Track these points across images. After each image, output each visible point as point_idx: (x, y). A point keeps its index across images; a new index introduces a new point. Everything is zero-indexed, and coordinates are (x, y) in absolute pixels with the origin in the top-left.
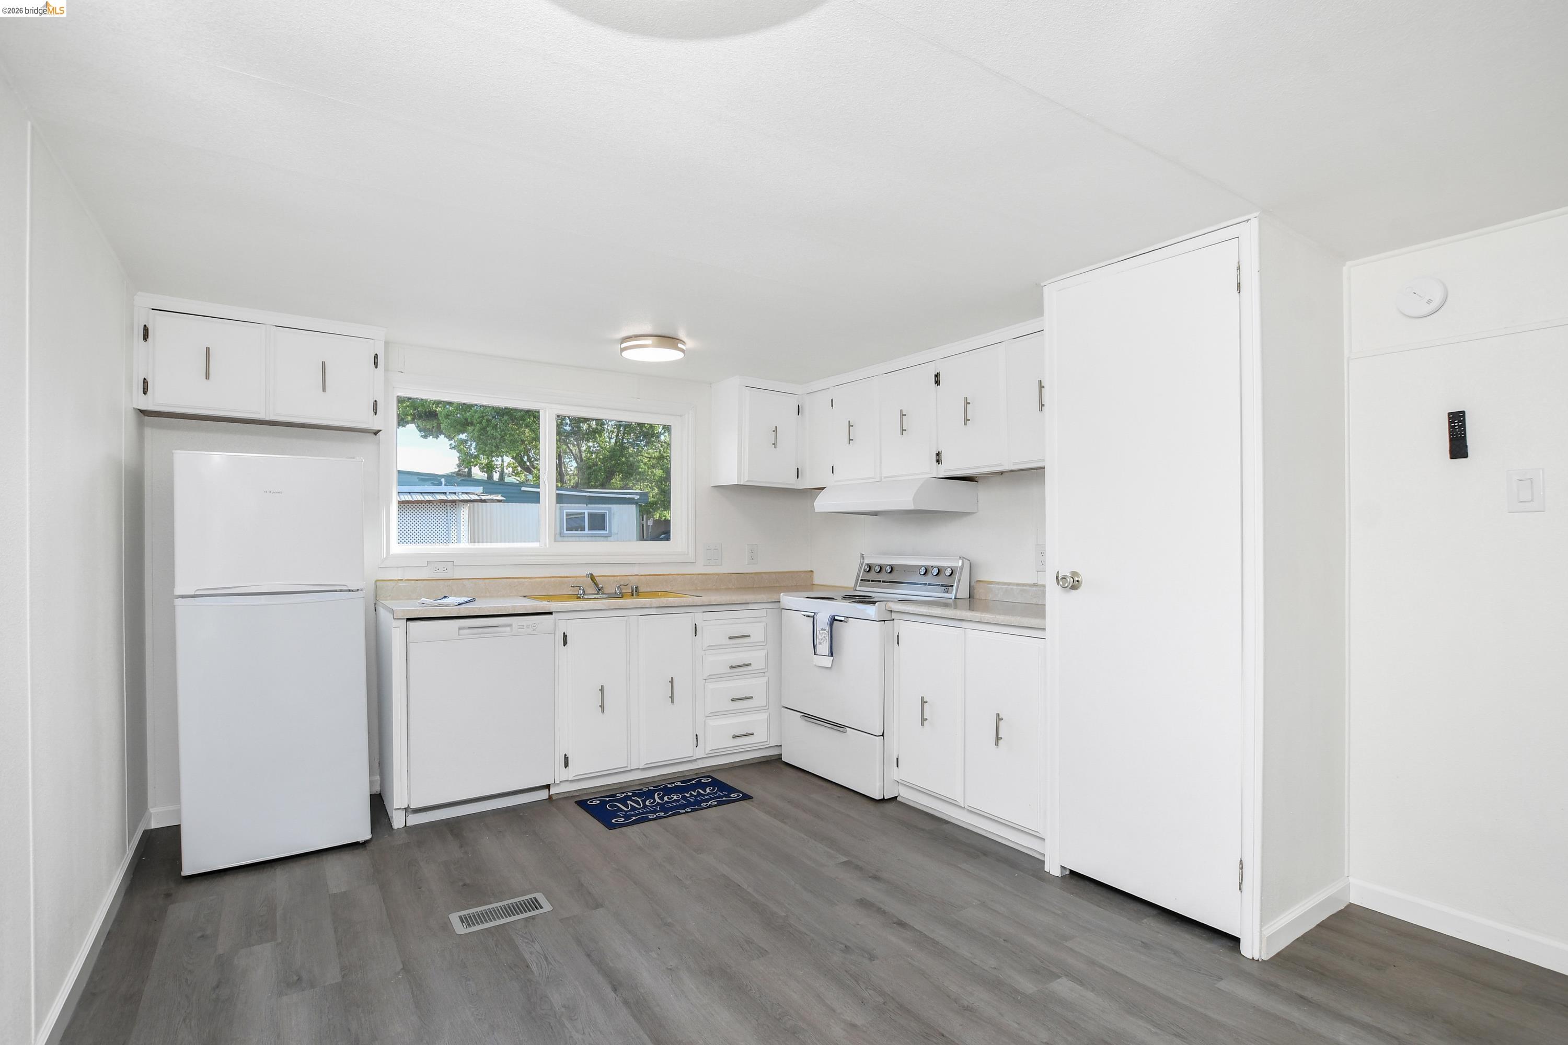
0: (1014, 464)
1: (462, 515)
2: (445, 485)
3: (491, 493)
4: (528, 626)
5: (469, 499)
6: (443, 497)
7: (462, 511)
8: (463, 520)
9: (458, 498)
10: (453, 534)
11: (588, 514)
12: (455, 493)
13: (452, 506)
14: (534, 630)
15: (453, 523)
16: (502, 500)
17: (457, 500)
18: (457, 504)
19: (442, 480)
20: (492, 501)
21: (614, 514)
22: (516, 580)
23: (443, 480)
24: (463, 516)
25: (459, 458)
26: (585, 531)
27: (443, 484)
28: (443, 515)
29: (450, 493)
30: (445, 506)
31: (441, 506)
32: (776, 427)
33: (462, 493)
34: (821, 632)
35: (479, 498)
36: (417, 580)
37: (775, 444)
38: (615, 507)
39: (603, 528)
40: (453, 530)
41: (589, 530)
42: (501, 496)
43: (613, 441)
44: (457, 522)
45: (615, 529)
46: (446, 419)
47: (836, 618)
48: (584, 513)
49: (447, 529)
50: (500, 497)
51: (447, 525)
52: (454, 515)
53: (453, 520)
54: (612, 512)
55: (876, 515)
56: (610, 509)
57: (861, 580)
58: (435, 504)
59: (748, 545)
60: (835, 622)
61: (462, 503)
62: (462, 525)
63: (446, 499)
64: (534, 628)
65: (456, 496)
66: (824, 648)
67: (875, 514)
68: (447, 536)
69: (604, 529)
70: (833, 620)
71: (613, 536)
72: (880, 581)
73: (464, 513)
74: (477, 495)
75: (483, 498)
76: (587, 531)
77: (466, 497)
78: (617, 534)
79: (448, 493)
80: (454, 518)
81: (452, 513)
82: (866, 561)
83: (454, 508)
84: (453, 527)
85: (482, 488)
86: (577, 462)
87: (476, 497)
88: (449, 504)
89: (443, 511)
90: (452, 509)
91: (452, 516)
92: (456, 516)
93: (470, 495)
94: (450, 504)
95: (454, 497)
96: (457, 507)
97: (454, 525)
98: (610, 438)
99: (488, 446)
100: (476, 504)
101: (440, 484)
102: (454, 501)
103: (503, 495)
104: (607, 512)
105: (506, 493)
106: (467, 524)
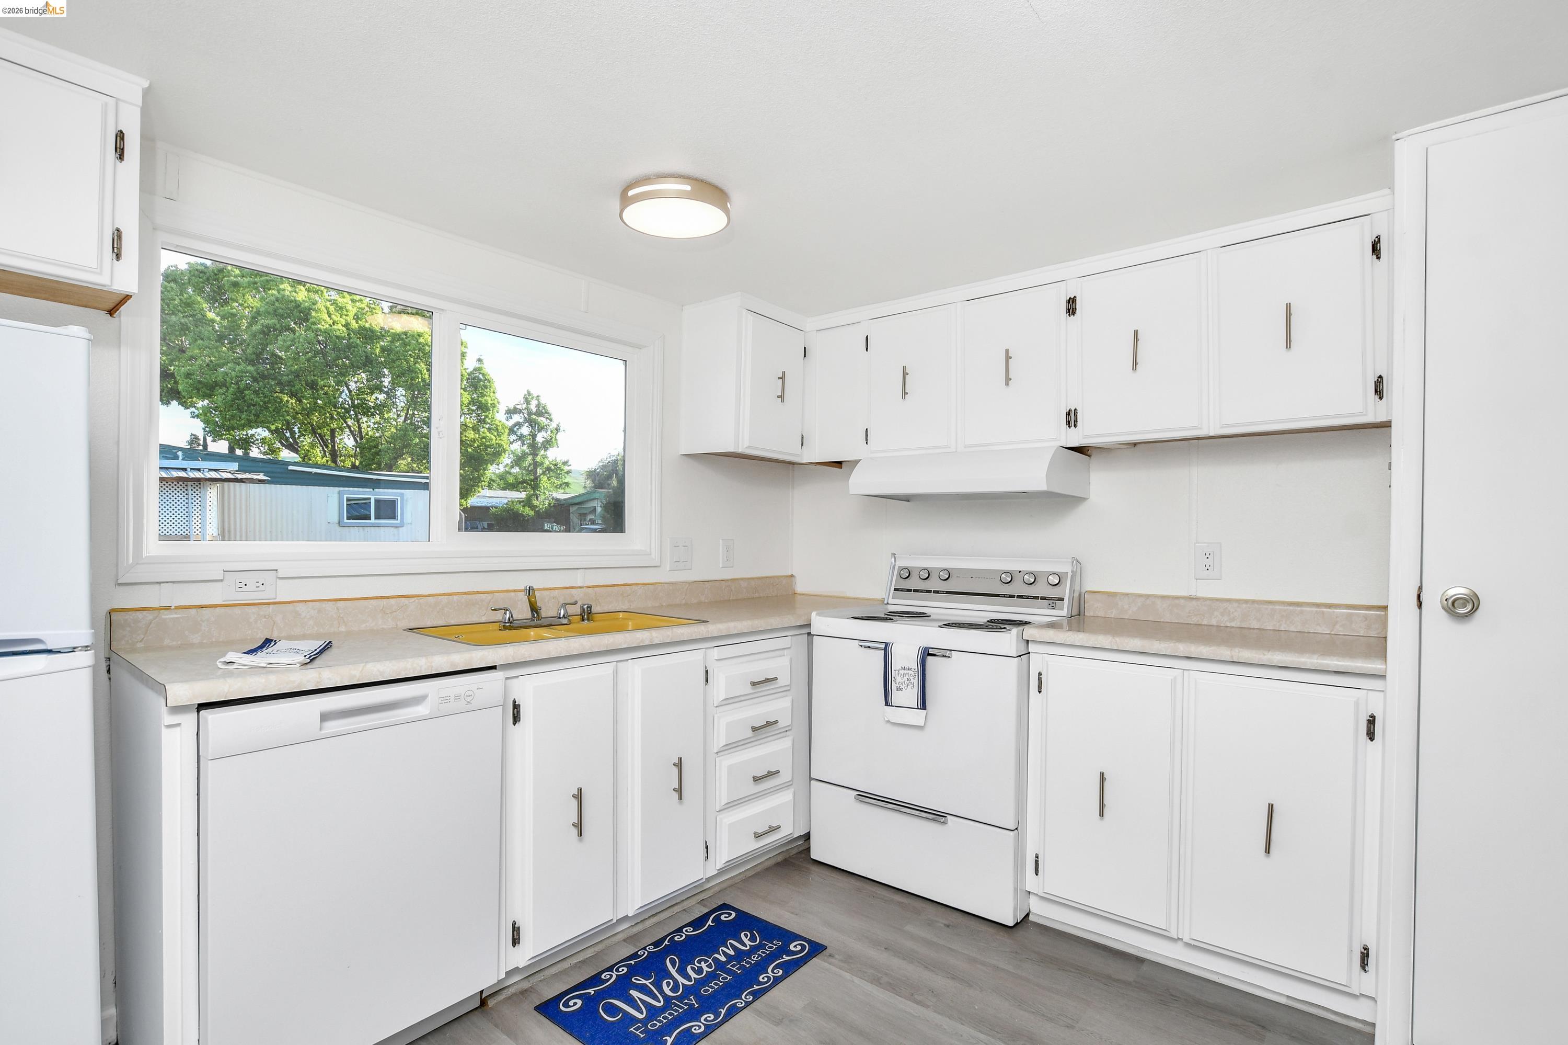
0: (1223, 427)
1: (208, 497)
2: (183, 459)
3: (245, 471)
4: (458, 697)
5: (220, 477)
6: (182, 474)
7: (208, 493)
8: (210, 504)
9: (203, 476)
10: (195, 521)
11: (375, 500)
12: (199, 470)
13: (194, 486)
14: (469, 702)
15: (195, 508)
16: (265, 480)
17: (202, 478)
18: (202, 483)
19: (178, 453)
20: (252, 481)
21: (407, 501)
22: (393, 601)
23: (180, 454)
24: (210, 499)
25: (204, 429)
26: (370, 519)
27: (181, 458)
28: (181, 496)
29: (191, 469)
30: (184, 485)
31: (178, 485)
32: (784, 373)
33: (209, 469)
34: (902, 672)
35: (233, 477)
36: (202, 607)
37: (781, 397)
38: (408, 493)
39: (393, 517)
40: (195, 517)
41: (376, 518)
42: (264, 475)
43: (401, 420)
44: (202, 507)
45: (408, 518)
46: (186, 379)
47: (931, 651)
48: (370, 498)
49: (187, 514)
50: (261, 477)
51: (187, 510)
52: (197, 497)
53: (195, 503)
54: (405, 498)
55: (908, 501)
56: (402, 495)
57: (895, 590)
58: (170, 483)
59: (722, 540)
60: (929, 658)
61: (208, 483)
62: (208, 511)
63: (187, 476)
64: (469, 699)
65: (200, 473)
66: (907, 695)
67: (907, 498)
68: (187, 523)
69: (395, 519)
70: (926, 653)
71: (405, 525)
72: (929, 591)
73: (212, 494)
74: (230, 472)
75: (239, 476)
76: (373, 520)
77: (214, 475)
78: (411, 524)
79: (189, 470)
80: (197, 501)
81: (194, 494)
82: (901, 563)
83: (197, 488)
84: (195, 512)
85: (238, 464)
86: (355, 440)
87: (230, 476)
88: (190, 483)
89: (181, 492)
90: (194, 490)
91: (195, 499)
92: (200, 499)
93: (220, 473)
94: (192, 483)
95: (198, 475)
96: (202, 488)
97: (198, 510)
98: (398, 416)
99: (245, 413)
100: (226, 484)
101: (176, 458)
102: (198, 480)
103: (267, 475)
104: (399, 498)
105: (273, 472)
106: (215, 508)
